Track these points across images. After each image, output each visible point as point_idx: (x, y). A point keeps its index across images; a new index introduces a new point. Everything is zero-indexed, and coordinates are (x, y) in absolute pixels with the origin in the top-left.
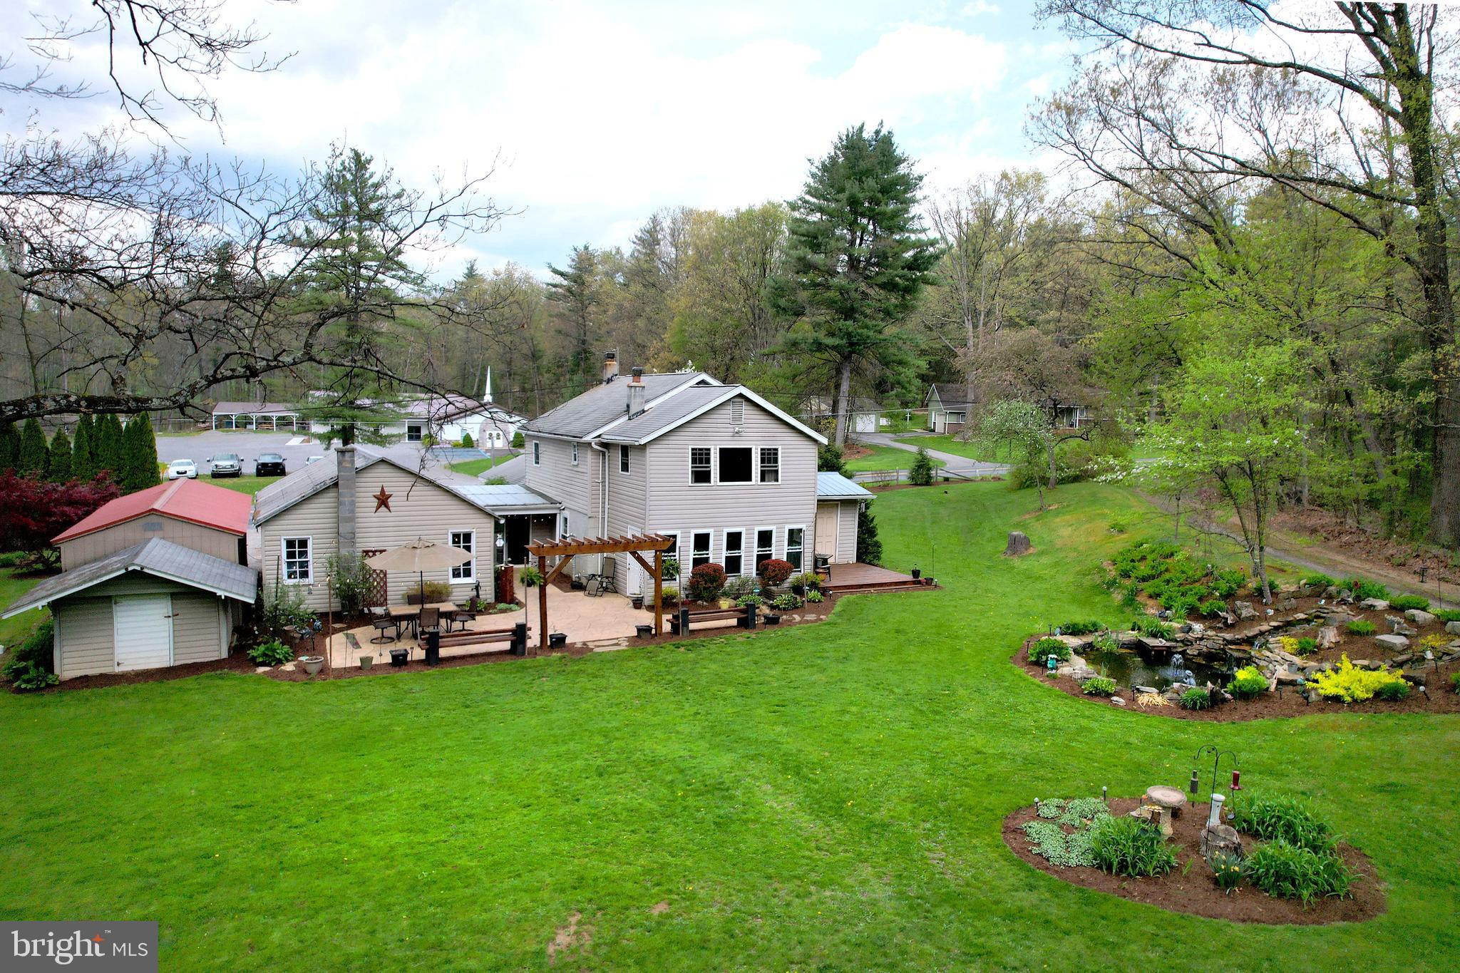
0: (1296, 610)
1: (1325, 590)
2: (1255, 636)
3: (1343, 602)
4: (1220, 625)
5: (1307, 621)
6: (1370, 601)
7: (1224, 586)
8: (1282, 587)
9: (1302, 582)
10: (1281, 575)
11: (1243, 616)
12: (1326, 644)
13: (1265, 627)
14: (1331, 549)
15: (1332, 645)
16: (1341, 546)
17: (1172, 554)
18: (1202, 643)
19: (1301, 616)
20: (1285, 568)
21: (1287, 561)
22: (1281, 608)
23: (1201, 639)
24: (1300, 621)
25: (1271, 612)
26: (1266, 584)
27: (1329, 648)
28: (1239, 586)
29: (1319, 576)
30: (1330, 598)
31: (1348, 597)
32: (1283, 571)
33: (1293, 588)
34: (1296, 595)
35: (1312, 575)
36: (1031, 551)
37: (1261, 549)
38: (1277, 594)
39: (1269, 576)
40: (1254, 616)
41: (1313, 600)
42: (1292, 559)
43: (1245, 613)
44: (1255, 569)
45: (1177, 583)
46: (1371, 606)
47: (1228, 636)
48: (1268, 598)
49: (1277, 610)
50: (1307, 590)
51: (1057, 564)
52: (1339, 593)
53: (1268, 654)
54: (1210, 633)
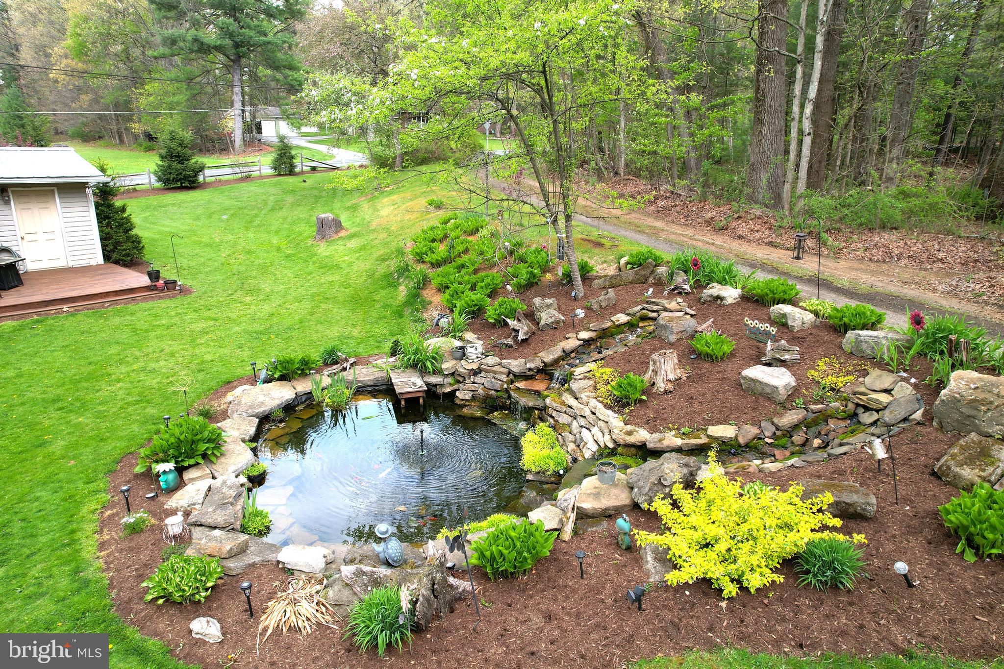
0: (615, 308)
1: (652, 272)
2: (556, 362)
3: (677, 291)
4: (510, 341)
5: (631, 326)
6: (715, 289)
7: (524, 271)
8: (598, 268)
9: (623, 261)
10: (597, 250)
11: (542, 323)
12: (661, 385)
13: (571, 343)
14: (649, 215)
15: (670, 386)
16: (658, 212)
17: (478, 230)
18: (478, 379)
19: (622, 318)
20: (603, 241)
21: (606, 231)
22: (595, 306)
23: (476, 372)
24: (619, 328)
25: (581, 313)
26: (576, 268)
27: (666, 392)
28: (545, 271)
29: (644, 250)
30: (659, 284)
31: (684, 282)
32: (601, 245)
33: (611, 271)
34: (613, 283)
35: (635, 249)
36: (343, 234)
37: (568, 218)
38: (591, 280)
39: (579, 256)
40: (558, 322)
41: (639, 287)
42: (611, 228)
43: (546, 317)
44: (561, 246)
45: (472, 268)
46: (718, 297)
47: (516, 364)
48: (579, 288)
49: (589, 309)
50: (629, 274)
51: (363, 248)
52: (671, 276)
53: (571, 401)
54: (491, 360)
